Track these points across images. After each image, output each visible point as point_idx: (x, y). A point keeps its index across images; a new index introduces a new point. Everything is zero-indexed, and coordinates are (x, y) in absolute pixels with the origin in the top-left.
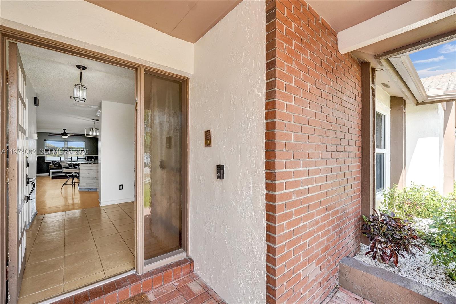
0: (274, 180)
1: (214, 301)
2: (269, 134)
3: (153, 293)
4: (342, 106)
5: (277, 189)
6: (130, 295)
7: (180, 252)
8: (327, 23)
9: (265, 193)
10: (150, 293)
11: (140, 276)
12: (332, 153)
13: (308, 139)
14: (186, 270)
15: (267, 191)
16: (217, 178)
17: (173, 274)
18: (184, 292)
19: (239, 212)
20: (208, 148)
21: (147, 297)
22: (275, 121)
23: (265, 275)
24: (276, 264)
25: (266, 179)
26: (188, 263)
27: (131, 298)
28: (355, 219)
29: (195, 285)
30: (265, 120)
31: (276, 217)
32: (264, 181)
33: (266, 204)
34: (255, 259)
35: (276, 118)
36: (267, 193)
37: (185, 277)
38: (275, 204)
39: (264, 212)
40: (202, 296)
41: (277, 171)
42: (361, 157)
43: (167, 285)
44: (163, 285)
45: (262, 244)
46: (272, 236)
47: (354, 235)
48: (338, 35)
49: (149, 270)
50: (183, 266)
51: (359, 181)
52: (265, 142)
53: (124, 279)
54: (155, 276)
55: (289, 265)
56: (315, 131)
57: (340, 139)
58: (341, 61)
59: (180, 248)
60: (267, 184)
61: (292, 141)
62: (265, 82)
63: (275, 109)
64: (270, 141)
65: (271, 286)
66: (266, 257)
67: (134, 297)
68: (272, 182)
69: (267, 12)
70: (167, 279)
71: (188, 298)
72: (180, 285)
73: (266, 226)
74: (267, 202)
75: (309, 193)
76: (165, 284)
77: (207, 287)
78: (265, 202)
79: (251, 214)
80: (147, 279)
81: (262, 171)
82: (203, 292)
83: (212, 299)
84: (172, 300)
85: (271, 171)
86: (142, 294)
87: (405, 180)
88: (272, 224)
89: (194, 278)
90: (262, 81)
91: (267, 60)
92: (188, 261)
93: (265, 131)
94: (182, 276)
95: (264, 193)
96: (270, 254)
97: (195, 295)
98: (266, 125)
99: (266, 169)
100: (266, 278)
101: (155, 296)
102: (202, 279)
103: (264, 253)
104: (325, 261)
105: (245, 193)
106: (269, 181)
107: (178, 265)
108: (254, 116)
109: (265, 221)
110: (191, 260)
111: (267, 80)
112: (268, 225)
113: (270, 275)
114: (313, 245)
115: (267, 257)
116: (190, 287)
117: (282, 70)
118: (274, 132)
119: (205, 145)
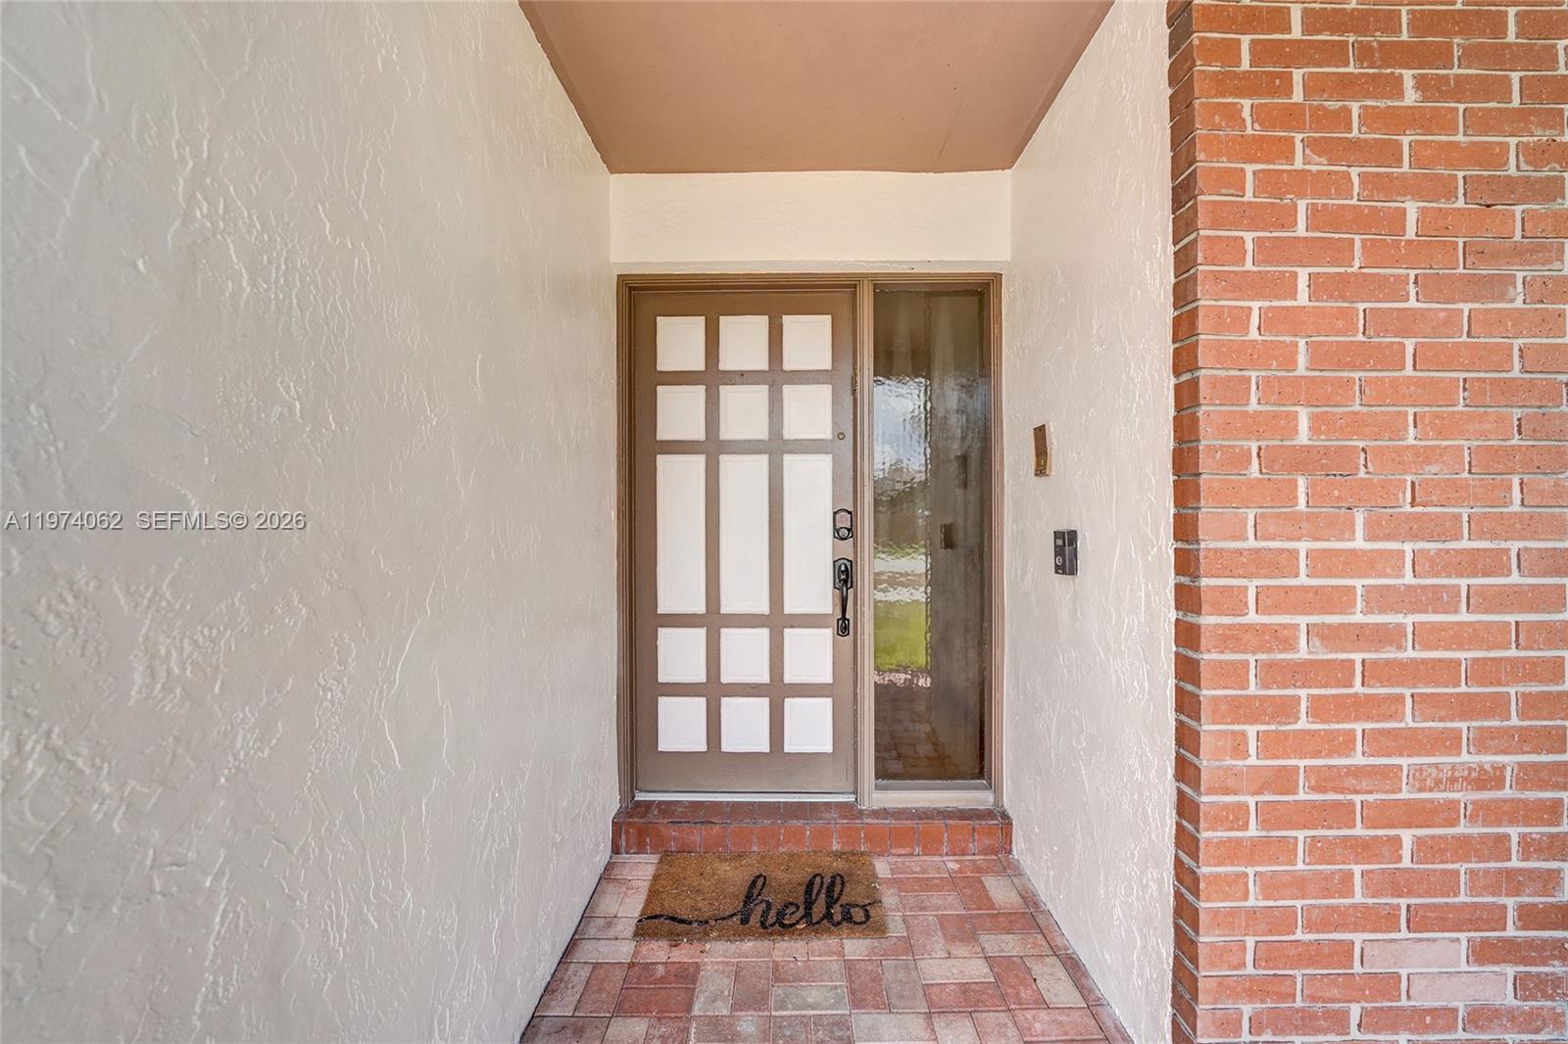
0: (1196, 577)
1: (1044, 943)
2: (1182, 421)
3: (890, 863)
5: (1205, 607)
6: (836, 847)
7: (978, 789)
9: (1173, 620)
10: (882, 858)
11: (861, 812)
14: (987, 842)
15: (1181, 613)
16: (1056, 572)
17: (946, 835)
18: (967, 891)
19: (1114, 681)
20: (1041, 479)
21: (871, 864)
22: (1198, 377)
23: (1172, 887)
24: (1198, 857)
25: (1177, 574)
26: (994, 823)
27: (837, 851)
29: (1004, 886)
30: (1172, 377)
31: (1201, 699)
32: (1172, 579)
33: (1177, 655)
34: (1150, 833)
35: (1200, 364)
36: (1180, 617)
37: (982, 857)
38: (1201, 656)
39: (1172, 682)
40: (1012, 918)
41: (1205, 546)
43: (926, 858)
44: (918, 855)
45: (1164, 789)
46: (1191, 764)
49: (887, 806)
50: (976, 823)
52: (1172, 448)
53: (828, 805)
54: (897, 822)
59: (979, 779)
60: (1179, 588)
61: (1302, 440)
62: (1171, 249)
63: (1196, 335)
64: (1184, 446)
65: (1187, 928)
66: (1174, 832)
67: (844, 854)
68: (1194, 582)
69: (1170, 24)
70: (930, 846)
71: (975, 906)
72: (961, 871)
73: (1177, 728)
74: (1181, 650)
76: (923, 855)
77: (1036, 904)
78: (1174, 649)
79: (1142, 689)
80: (876, 821)
81: (1166, 547)
82: (1022, 911)
83: (1040, 936)
84: (929, 893)
85: (1191, 547)
86: (862, 854)
88: (1193, 723)
89: (1010, 869)
90: (1164, 248)
91: (1174, 177)
92: (994, 817)
93: (1172, 412)
94: (974, 854)
95: (1170, 621)
96: (1185, 823)
97: (995, 909)
98: (1175, 394)
99: (1176, 538)
100: (1172, 899)
101: (891, 869)
102: (1030, 880)
103: (1171, 817)
105: (1126, 620)
106: (1185, 580)
107: (962, 818)
108: (1147, 367)
109: (1174, 713)
110: (1005, 816)
111: (1175, 243)
112: (1181, 727)
113: (1184, 891)
114: (1454, 865)
115: (1177, 830)
116: (986, 883)
117: (1233, 195)
118: (1195, 413)
119: (1036, 471)
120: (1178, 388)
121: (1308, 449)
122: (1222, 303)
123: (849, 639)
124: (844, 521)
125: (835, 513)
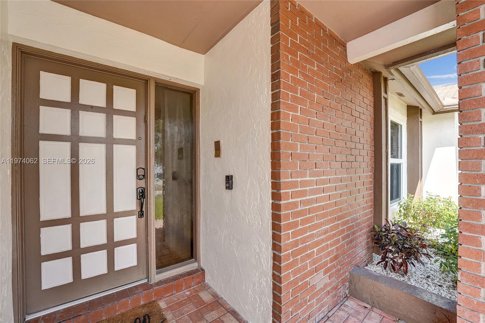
0: (279, 189)
1: (224, 309)
2: (274, 144)
3: (165, 301)
4: (353, 116)
5: (282, 199)
6: (142, 303)
7: (192, 263)
8: (335, 34)
9: (271, 203)
10: (161, 300)
11: (151, 285)
12: (341, 163)
13: (316, 149)
14: (197, 280)
15: (273, 201)
16: (226, 189)
17: (184, 283)
18: (195, 301)
19: (248, 222)
20: (218, 158)
21: (158, 305)
22: (280, 132)
23: (272, 282)
24: (281, 272)
25: (272, 189)
26: (199, 273)
27: (143, 305)
28: (367, 229)
29: (206, 294)
30: (271, 131)
31: (281, 225)
32: (270, 191)
33: (272, 213)
34: (263, 267)
35: (281, 128)
36: (273, 202)
37: (196, 286)
38: (280, 213)
39: (271, 221)
40: (212, 305)
41: (283, 181)
42: (374, 167)
43: (178, 294)
44: (175, 294)
45: (269, 253)
46: (278, 245)
47: (366, 245)
48: (347, 45)
49: (161, 279)
50: (194, 275)
51: (372, 192)
52: (271, 152)
53: (136, 287)
54: (166, 284)
55: (295, 273)
56: (323, 141)
57: (350, 149)
58: (351, 70)
59: (192, 259)
60: (273, 194)
61: (299, 151)
62: (270, 93)
63: (280, 119)
64: (275, 151)
65: (277, 293)
66: (272, 266)
67: (146, 304)
68: (278, 191)
69: (272, 25)
70: (179, 288)
71: (199, 306)
72: (191, 294)
73: (272, 235)
74: (273, 212)
75: (317, 203)
76: (177, 293)
77: (217, 297)
78: (271, 211)
79: (259, 223)
80: (158, 287)
81: (268, 180)
82: (214, 301)
83: (222, 307)
84: (183, 307)
85: (277, 181)
86: (154, 301)
87: (421, 190)
88: (278, 233)
89: (206, 287)
90: (268, 92)
91: (272, 71)
92: (199, 271)
93: (270, 141)
94: (193, 286)
95: (270, 203)
96: (275, 262)
97: (206, 304)
98: (272, 136)
99: (272, 179)
100: (272, 286)
101: (166, 303)
102: (213, 289)
103: (271, 261)
104: (334, 270)
105: (252, 203)
106: (275, 191)
107: (189, 275)
108: (261, 126)
109: (271, 230)
110: (203, 270)
111: (272, 91)
112: (274, 234)
113: (275, 282)
114: (322, 254)
115: (273, 265)
116: (201, 296)
117: (287, 81)
118: (279, 142)
119: (215, 155)
120: (272, 134)
121: (300, 154)
122: (285, 111)
123: (143, 219)
124: (141, 172)
125: (137, 169)
